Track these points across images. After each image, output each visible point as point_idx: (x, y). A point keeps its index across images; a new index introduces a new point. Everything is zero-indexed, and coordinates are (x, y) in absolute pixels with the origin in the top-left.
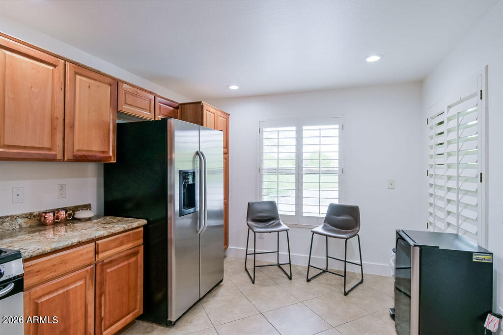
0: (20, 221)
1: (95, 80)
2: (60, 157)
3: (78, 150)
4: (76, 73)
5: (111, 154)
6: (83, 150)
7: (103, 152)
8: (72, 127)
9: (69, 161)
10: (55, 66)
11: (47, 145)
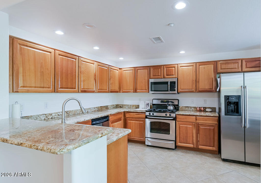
0: (192, 108)
1: (206, 65)
2: (194, 91)
3: (201, 89)
4: (200, 65)
5: (214, 89)
6: (203, 89)
7: (211, 89)
8: (198, 82)
9: (197, 92)
10: (193, 66)
11: (191, 88)
